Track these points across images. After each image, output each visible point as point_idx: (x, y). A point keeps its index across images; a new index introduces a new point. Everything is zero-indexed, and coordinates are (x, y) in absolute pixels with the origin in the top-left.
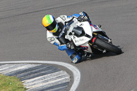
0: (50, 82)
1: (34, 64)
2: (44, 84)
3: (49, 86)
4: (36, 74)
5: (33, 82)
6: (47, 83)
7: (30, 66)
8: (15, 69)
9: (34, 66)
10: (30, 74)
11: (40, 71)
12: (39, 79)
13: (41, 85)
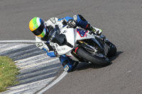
0: (44, 62)
1: (27, 43)
2: (38, 64)
3: (43, 66)
4: (29, 54)
5: (26, 62)
6: (41, 63)
7: (23, 45)
8: (8, 49)
9: (27, 45)
10: (23, 54)
11: (33, 51)
12: (32, 59)
13: (35, 65)
